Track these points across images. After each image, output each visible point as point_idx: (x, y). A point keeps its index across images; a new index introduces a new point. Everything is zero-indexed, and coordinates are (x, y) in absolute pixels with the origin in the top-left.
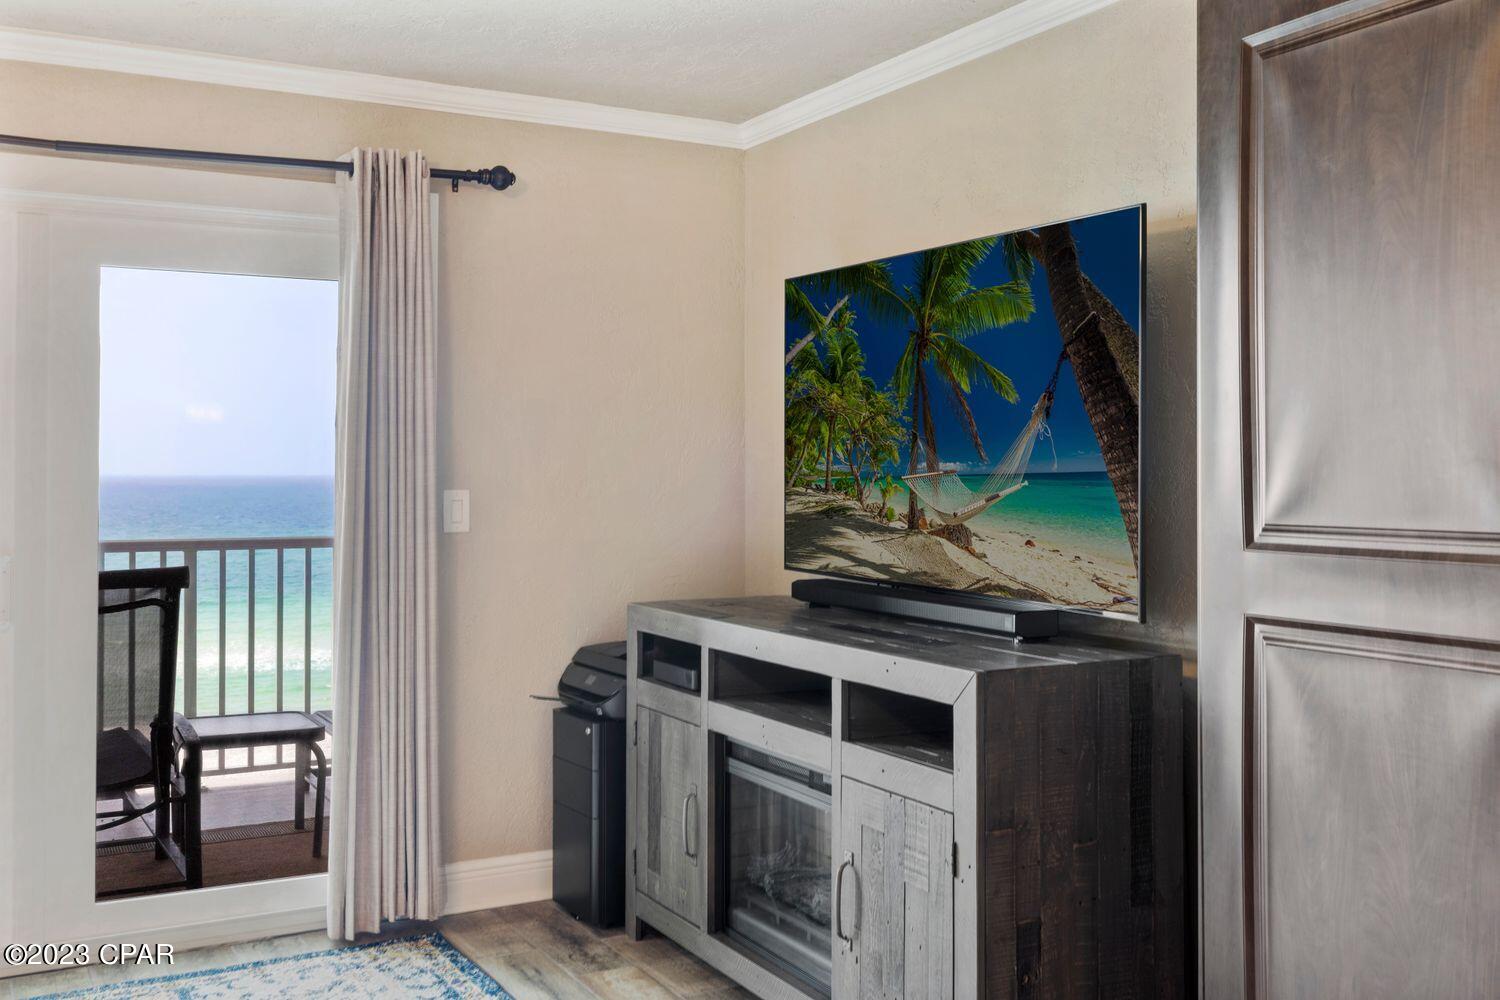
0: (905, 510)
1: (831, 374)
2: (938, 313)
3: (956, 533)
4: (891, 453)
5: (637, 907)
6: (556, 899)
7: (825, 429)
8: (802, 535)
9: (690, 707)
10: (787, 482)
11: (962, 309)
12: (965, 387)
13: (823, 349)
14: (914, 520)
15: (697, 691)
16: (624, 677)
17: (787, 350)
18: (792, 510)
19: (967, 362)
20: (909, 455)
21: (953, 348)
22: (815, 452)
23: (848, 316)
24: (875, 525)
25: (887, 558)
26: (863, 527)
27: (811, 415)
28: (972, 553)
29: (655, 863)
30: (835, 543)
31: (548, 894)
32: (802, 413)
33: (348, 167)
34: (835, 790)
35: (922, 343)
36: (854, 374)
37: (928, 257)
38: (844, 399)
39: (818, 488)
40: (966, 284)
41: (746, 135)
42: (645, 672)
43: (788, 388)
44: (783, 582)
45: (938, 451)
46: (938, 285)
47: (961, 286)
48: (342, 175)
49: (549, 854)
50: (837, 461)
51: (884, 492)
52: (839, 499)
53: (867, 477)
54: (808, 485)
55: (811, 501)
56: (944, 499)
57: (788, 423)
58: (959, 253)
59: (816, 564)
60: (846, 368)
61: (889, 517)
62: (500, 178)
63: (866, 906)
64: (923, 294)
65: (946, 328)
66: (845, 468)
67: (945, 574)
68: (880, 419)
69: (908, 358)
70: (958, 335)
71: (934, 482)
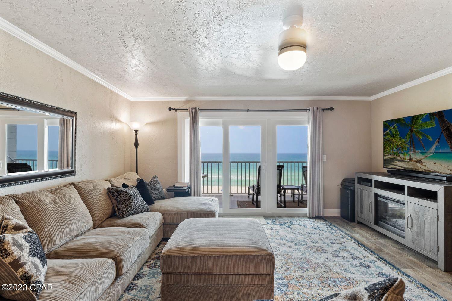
0: (409, 158)
1: (393, 136)
2: (415, 126)
3: (419, 162)
4: (405, 149)
5: (357, 219)
6: (341, 216)
7: (392, 145)
8: (386, 162)
9: (370, 189)
10: (384, 154)
11: (420, 125)
12: (421, 138)
13: (391, 132)
14: (410, 160)
15: (371, 186)
16: (355, 184)
17: (384, 132)
18: (385, 158)
19: (421, 134)
20: (409, 149)
21: (418, 132)
22: (390, 149)
23: (396, 127)
24: (403, 160)
25: (405, 166)
26: (400, 161)
27: (389, 143)
28: (423, 165)
29: (362, 212)
30: (394, 163)
32: (386, 143)
33: (309, 110)
34: (406, 204)
35: (412, 131)
36: (398, 136)
37: (413, 117)
38: (397, 140)
39: (390, 155)
40: (421, 121)
41: (372, 98)
42: (359, 183)
43: (384, 139)
44: (385, 171)
45: (415, 148)
46: (415, 121)
47: (420, 122)
49: (340, 209)
50: (394, 150)
51: (404, 155)
52: (395, 156)
53: (401, 153)
54: (388, 154)
55: (388, 157)
56: (417, 155)
57: (384, 144)
58: (419, 117)
59: (390, 167)
60: (396, 135)
61: (405, 159)
62: (331, 109)
64: (412, 123)
65: (417, 128)
66: (396, 151)
67: (417, 168)
68: (403, 143)
69: (409, 133)
70: (420, 130)
71: (415, 154)
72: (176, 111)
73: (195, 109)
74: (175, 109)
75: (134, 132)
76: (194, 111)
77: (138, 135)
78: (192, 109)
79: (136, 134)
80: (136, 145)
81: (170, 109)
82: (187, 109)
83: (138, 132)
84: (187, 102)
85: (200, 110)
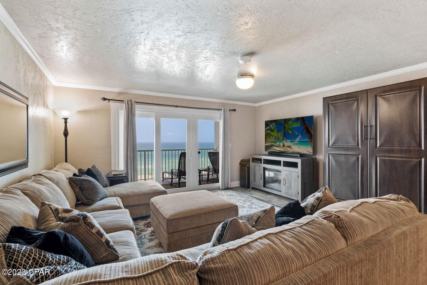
0: (283, 145)
1: (272, 131)
2: (287, 125)
3: (289, 147)
4: (280, 139)
5: (251, 186)
6: (240, 186)
7: (271, 137)
8: (267, 148)
9: (260, 165)
10: (265, 142)
11: (290, 125)
12: (291, 132)
13: (271, 129)
14: (284, 146)
15: (261, 163)
16: (250, 162)
17: (265, 128)
18: (266, 145)
19: (291, 130)
20: (283, 139)
21: (289, 129)
22: (270, 139)
23: (274, 125)
24: (279, 146)
25: (280, 150)
26: (276, 146)
27: (269, 135)
28: (292, 149)
29: (255, 181)
30: (273, 148)
31: (239, 186)
32: (267, 135)
33: (221, 110)
34: (282, 171)
35: (285, 128)
36: (275, 131)
37: (286, 120)
38: (275, 134)
39: (270, 143)
40: (291, 122)
41: (257, 105)
42: (253, 161)
43: (265, 132)
44: (267, 153)
45: (287, 139)
46: (287, 122)
47: (290, 123)
48: (220, 110)
49: (239, 181)
50: (273, 140)
51: (279, 143)
52: (273, 144)
53: (277, 142)
54: (269, 142)
55: (269, 144)
56: (288, 143)
57: (265, 136)
58: (290, 119)
59: (270, 151)
60: (274, 130)
61: (280, 145)
62: (235, 110)
63: (286, 182)
64: (285, 123)
65: (288, 127)
66: (274, 141)
67: (288, 151)
68: (279, 136)
69: (283, 130)
70: (290, 127)
71: (286, 142)
72: (109, 101)
73: (131, 101)
74: (108, 99)
75: (64, 120)
76: (130, 103)
77: (67, 123)
78: (128, 100)
79: (66, 123)
80: (66, 134)
81: (105, 99)
82: (123, 101)
83: (68, 120)
84: (120, 93)
85: (136, 102)
